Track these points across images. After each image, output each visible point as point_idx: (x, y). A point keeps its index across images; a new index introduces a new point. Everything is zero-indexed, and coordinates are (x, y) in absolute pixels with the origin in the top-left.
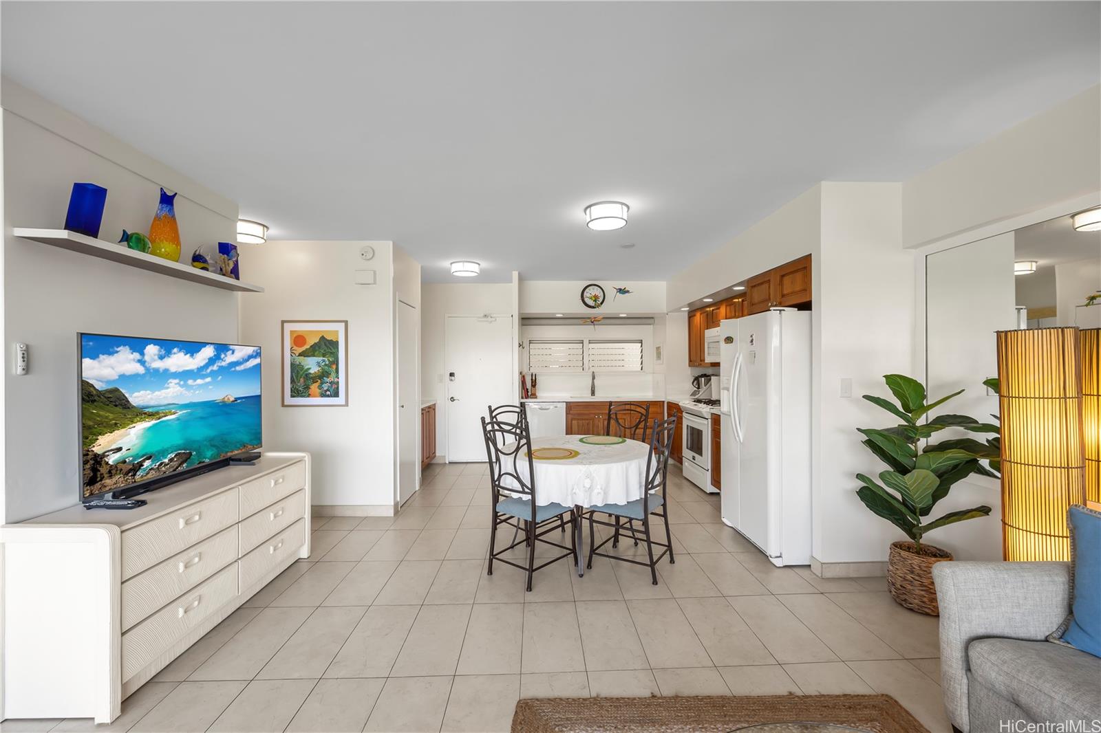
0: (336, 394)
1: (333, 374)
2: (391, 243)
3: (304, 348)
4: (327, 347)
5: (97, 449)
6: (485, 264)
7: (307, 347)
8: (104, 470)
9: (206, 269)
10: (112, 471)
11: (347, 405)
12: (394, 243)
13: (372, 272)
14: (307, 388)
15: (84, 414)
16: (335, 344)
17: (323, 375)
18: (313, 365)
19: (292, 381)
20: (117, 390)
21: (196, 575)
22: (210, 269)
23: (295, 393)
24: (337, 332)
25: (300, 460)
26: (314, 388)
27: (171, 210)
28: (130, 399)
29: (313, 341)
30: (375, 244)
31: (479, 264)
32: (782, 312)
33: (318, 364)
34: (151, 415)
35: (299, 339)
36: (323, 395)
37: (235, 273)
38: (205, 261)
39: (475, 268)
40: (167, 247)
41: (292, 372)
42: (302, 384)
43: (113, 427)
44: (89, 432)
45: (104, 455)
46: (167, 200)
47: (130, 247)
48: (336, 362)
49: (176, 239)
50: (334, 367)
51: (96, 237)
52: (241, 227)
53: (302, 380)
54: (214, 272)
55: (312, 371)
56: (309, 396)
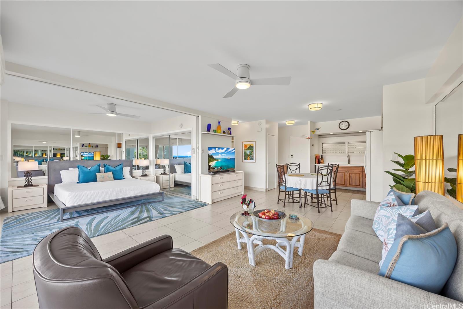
0: (253, 160)
1: (252, 155)
2: (265, 120)
3: (246, 148)
4: (251, 148)
5: (210, 164)
6: (296, 121)
7: (247, 148)
8: (210, 168)
9: (225, 134)
10: (212, 168)
11: (255, 162)
12: (266, 120)
13: (260, 128)
14: (247, 158)
15: (209, 159)
16: (252, 147)
17: (250, 155)
18: (248, 152)
19: (244, 156)
20: (212, 156)
21: (222, 188)
22: (226, 133)
23: (245, 159)
24: (253, 144)
25: (242, 173)
26: (248, 158)
27: (220, 124)
28: (214, 157)
29: (248, 146)
30: (261, 121)
31: (295, 121)
32: (372, 132)
33: (249, 152)
34: (216, 160)
35: (245, 146)
36: (250, 160)
37: (231, 134)
38: (225, 132)
39: (293, 122)
40: (219, 131)
41: (244, 154)
42: (246, 157)
43: (212, 161)
44: (209, 162)
45: (210, 166)
46: (219, 122)
47: (214, 132)
48: (253, 152)
49: (221, 129)
50: (253, 153)
51: (210, 132)
52: (233, 122)
53: (246, 156)
54: (227, 134)
55: (248, 154)
56: (247, 160)
